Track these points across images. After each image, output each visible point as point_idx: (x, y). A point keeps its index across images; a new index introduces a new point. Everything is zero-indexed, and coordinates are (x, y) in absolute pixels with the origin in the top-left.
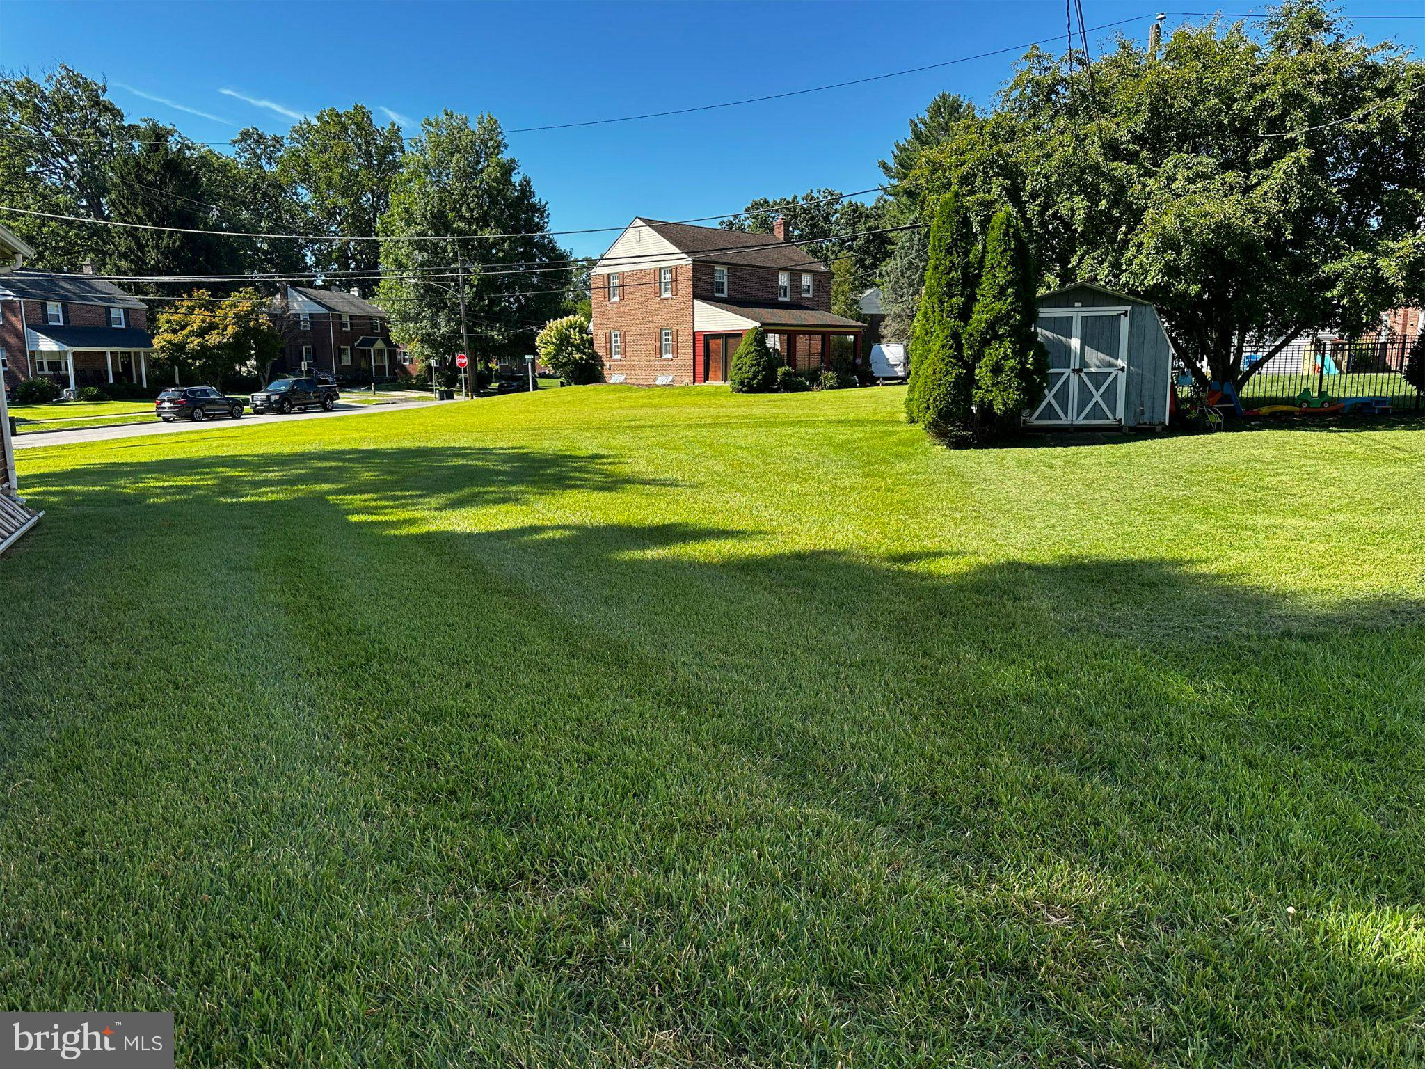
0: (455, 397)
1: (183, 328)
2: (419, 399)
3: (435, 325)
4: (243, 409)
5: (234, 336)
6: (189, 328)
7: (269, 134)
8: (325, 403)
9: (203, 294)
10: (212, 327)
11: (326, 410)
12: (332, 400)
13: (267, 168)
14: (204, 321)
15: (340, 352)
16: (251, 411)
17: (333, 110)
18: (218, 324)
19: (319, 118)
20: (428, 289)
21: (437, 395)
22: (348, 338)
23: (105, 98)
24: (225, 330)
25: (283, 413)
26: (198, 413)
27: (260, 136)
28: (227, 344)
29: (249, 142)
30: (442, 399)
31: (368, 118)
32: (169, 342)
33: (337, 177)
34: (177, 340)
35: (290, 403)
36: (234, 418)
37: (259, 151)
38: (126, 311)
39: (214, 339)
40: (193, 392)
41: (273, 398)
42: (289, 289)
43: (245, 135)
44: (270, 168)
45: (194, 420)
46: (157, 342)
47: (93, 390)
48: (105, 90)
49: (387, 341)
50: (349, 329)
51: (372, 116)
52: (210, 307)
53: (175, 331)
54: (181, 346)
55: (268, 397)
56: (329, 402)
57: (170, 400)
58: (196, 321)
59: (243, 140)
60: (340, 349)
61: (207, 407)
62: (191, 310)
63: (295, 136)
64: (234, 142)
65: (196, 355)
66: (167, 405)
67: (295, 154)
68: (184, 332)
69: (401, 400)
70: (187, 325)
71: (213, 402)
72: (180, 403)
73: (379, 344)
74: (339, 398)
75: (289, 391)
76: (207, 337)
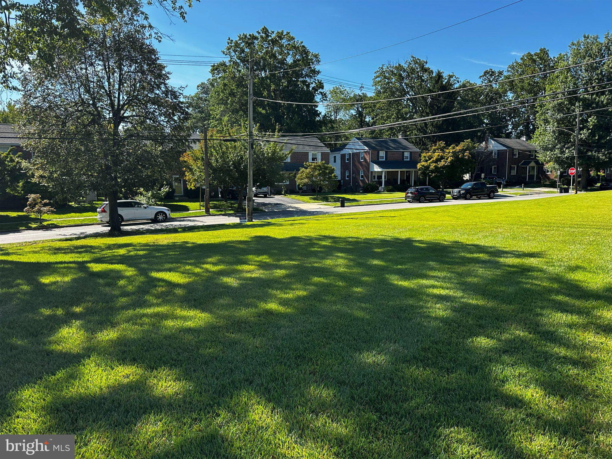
0: (570, 191)
1: (430, 159)
2: (548, 192)
3: (562, 152)
4: (445, 197)
5: (452, 162)
6: (432, 159)
7: (497, 71)
8: (491, 194)
9: (441, 143)
10: (442, 157)
11: (490, 198)
12: (494, 193)
13: (494, 86)
14: (439, 156)
15: (511, 168)
16: (452, 198)
17: (529, 53)
18: (445, 157)
19: (522, 59)
20: (561, 133)
21: (558, 191)
22: (516, 162)
23: (426, 66)
24: (447, 159)
25: (466, 199)
26: (422, 199)
27: (493, 72)
28: (447, 166)
29: (487, 76)
30: (561, 192)
31: (547, 53)
32: (423, 166)
33: (526, 85)
34: (426, 165)
35: (470, 194)
36: (440, 201)
37: (491, 79)
38: (411, 153)
39: (442, 163)
40: (422, 189)
41: (462, 192)
42: (489, 139)
43: (486, 73)
44: (495, 86)
45: (420, 202)
46: (419, 166)
47: (391, 187)
48: (426, 63)
49: (537, 162)
50: (517, 157)
51: (549, 52)
52: (442, 149)
53: (427, 161)
54: (428, 167)
55: (460, 191)
56: (492, 194)
57: (411, 193)
58: (436, 155)
59: (485, 75)
60: (511, 166)
61: (427, 196)
62: (434, 152)
63: (510, 69)
64: (481, 77)
65: (432, 171)
66: (409, 195)
67: (507, 77)
68: (430, 161)
69: (536, 193)
70: (432, 158)
71: (431, 194)
72: (415, 194)
73: (533, 164)
74: (498, 192)
75: (470, 188)
76: (439, 163)
